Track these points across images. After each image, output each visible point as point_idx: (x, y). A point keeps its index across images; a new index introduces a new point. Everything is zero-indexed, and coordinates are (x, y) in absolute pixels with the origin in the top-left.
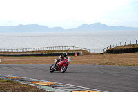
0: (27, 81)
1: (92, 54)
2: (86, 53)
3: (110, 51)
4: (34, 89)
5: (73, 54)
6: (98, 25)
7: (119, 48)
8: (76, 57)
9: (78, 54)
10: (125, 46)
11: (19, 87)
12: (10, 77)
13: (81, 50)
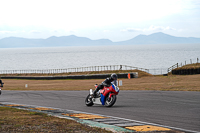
0: (63, 113)
1: (151, 76)
2: (143, 75)
3: (177, 72)
4: (72, 124)
5: (125, 76)
6: (159, 36)
7: (189, 67)
8: (129, 80)
9: (132, 76)
10: (197, 64)
11: (52, 121)
12: (40, 107)
13: (137, 71)
